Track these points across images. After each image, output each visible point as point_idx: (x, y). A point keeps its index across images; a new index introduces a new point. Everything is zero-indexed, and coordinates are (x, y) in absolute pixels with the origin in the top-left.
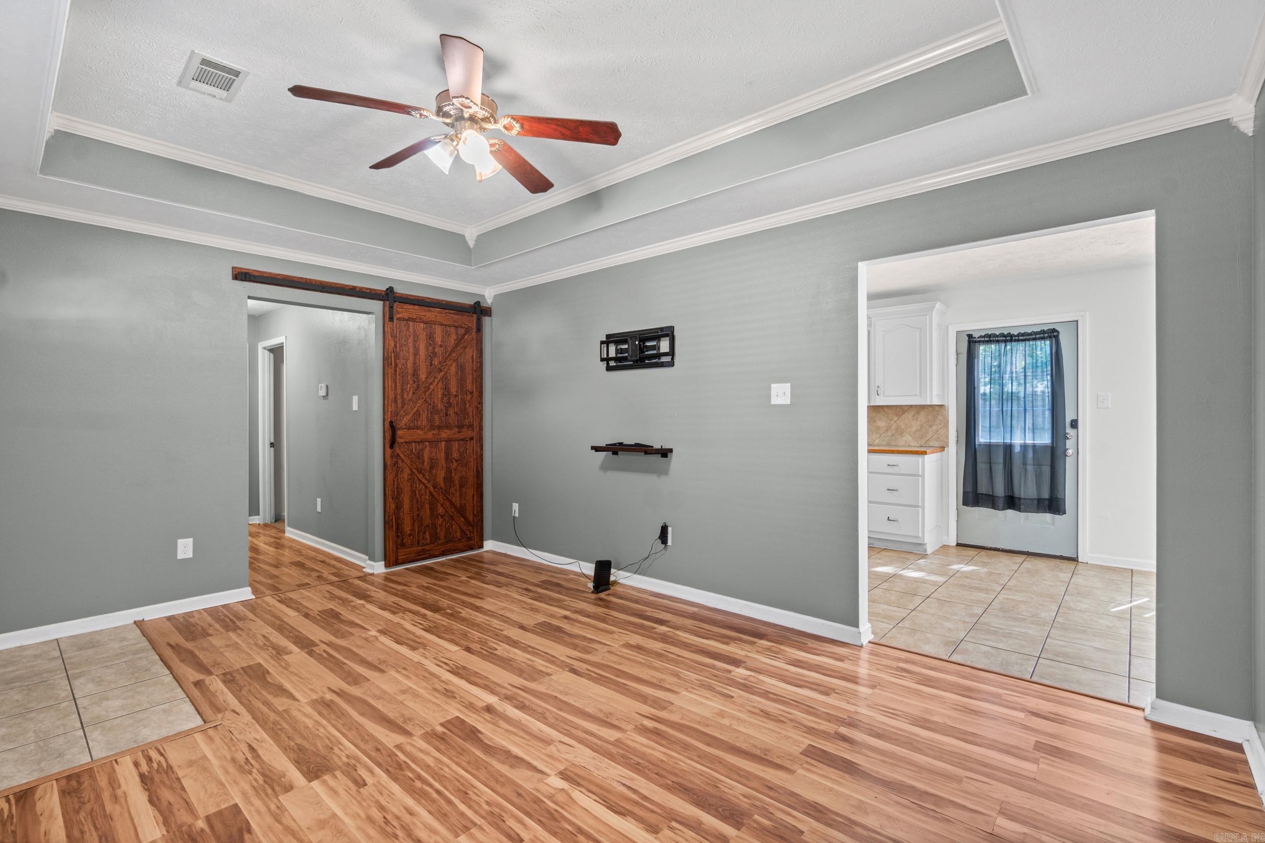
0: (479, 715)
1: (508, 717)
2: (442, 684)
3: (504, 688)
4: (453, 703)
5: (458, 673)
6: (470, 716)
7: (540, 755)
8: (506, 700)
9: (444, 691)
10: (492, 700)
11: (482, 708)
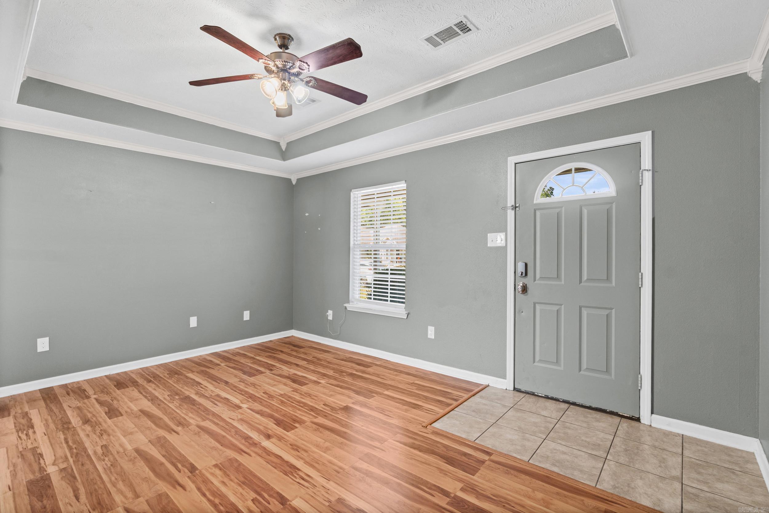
0: (275, 432)
1: (258, 432)
2: (302, 456)
3: (256, 453)
4: (292, 440)
5: (290, 467)
6: (280, 432)
7: (247, 415)
8: (257, 442)
9: (299, 450)
10: (266, 444)
11: (273, 437)
